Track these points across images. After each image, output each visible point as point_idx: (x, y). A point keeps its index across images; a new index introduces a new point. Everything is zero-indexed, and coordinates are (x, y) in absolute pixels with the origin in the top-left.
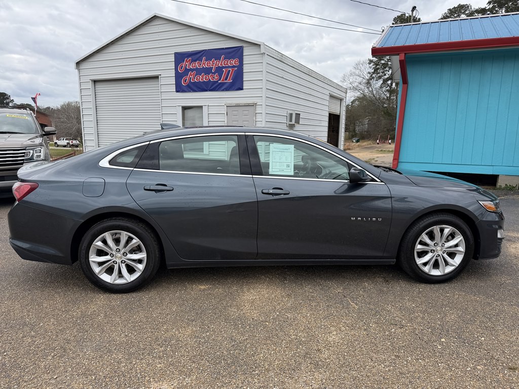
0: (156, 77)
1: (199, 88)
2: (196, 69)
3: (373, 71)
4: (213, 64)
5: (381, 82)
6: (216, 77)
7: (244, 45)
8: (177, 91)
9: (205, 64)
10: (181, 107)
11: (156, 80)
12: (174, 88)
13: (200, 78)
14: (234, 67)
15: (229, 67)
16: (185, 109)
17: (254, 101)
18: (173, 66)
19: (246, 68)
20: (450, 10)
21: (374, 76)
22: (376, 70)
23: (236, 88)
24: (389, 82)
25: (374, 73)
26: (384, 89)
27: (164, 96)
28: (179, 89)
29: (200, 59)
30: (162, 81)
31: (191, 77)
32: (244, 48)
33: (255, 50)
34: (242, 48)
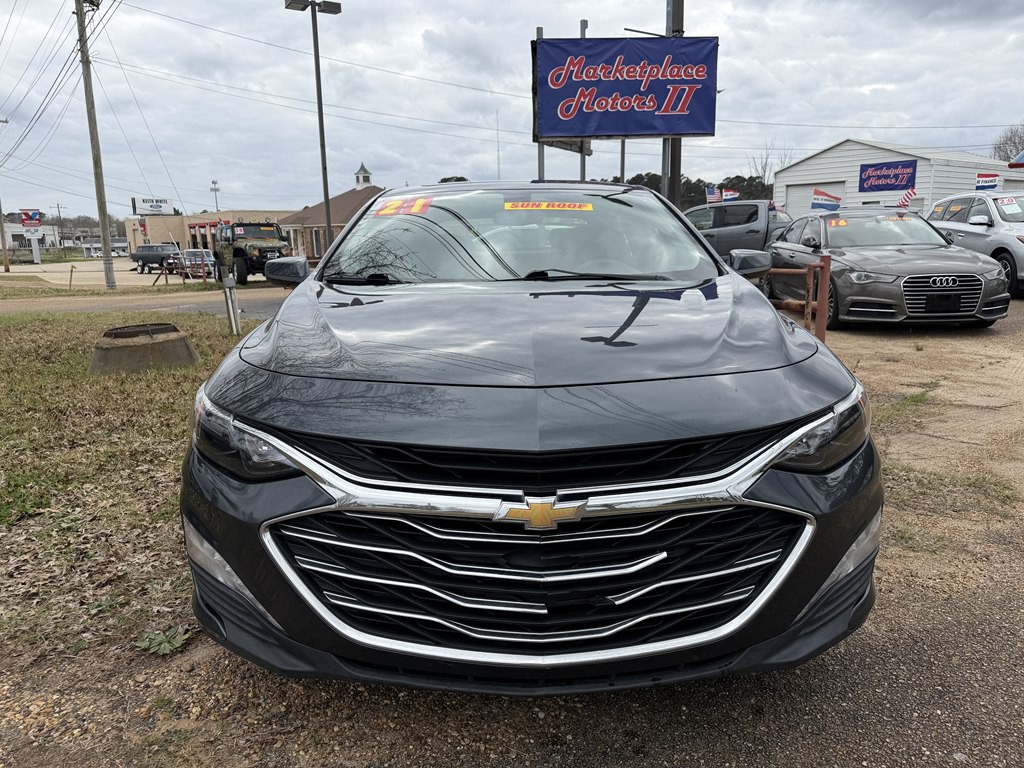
0: (844, 182)
4: (892, 172)
6: (893, 181)
7: (917, 159)
8: (860, 191)
9: (885, 172)
11: (841, 185)
12: (857, 190)
15: (904, 174)
18: (858, 174)
19: (917, 175)
27: (848, 190)
28: (862, 189)
29: (881, 169)
30: (847, 185)
31: (873, 181)
32: (918, 162)
33: (926, 163)
34: (916, 161)
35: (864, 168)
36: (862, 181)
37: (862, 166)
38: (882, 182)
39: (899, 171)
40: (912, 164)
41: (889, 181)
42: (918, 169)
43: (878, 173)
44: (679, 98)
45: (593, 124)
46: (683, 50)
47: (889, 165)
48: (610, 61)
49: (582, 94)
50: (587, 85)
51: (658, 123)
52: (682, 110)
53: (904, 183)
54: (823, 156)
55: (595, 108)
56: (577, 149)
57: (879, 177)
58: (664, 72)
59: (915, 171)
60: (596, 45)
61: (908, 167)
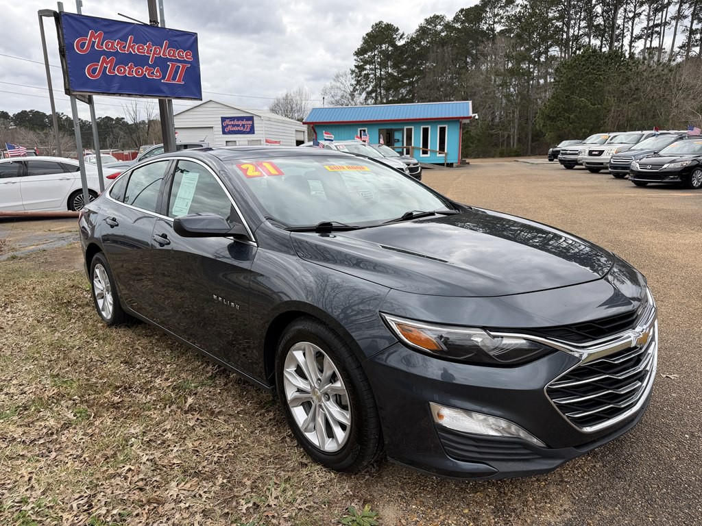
0: (212, 127)
3: (356, 83)
4: (240, 123)
5: (364, 95)
6: (242, 128)
7: (253, 116)
8: (223, 134)
9: (236, 122)
10: (225, 141)
11: (210, 130)
12: (221, 133)
15: (248, 124)
16: (227, 142)
18: (220, 122)
19: (255, 125)
20: (426, 20)
21: (357, 87)
22: (358, 82)
23: (252, 133)
24: (374, 95)
25: (356, 85)
26: (369, 102)
27: (216, 133)
28: (224, 133)
29: (234, 120)
30: (214, 129)
31: (230, 128)
33: (259, 118)
35: (223, 119)
36: (223, 128)
37: (222, 118)
38: (236, 129)
39: (244, 122)
40: (251, 119)
41: (239, 128)
42: (255, 122)
43: (232, 122)
44: (176, 72)
45: (116, 85)
46: (175, 39)
47: (239, 119)
48: (124, 39)
49: (104, 61)
50: (108, 54)
51: (164, 88)
52: (179, 81)
53: (248, 130)
54: (195, 110)
55: (116, 72)
56: (87, 101)
57: (234, 126)
58: (164, 51)
59: (253, 122)
60: (111, 25)
61: (249, 120)
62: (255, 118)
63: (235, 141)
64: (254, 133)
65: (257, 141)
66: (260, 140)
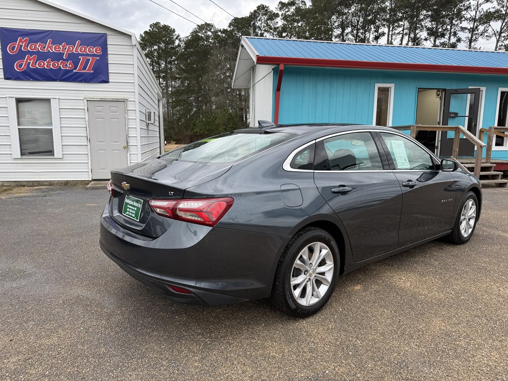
1: (45, 77)
2: (38, 53)
4: (64, 49)
7: (108, 33)
8: (6, 78)
9: (50, 47)
10: (14, 99)
13: (44, 64)
14: (94, 55)
15: (88, 55)
16: (19, 101)
17: (124, 96)
19: (111, 60)
23: (100, 80)
28: (10, 75)
29: (43, 40)
31: (29, 62)
32: (109, 37)
34: (105, 35)
41: (60, 64)
42: (111, 50)
43: (38, 47)
62: (111, 40)
63: (48, 101)
64: (107, 82)
65: (117, 101)
66: (124, 101)
